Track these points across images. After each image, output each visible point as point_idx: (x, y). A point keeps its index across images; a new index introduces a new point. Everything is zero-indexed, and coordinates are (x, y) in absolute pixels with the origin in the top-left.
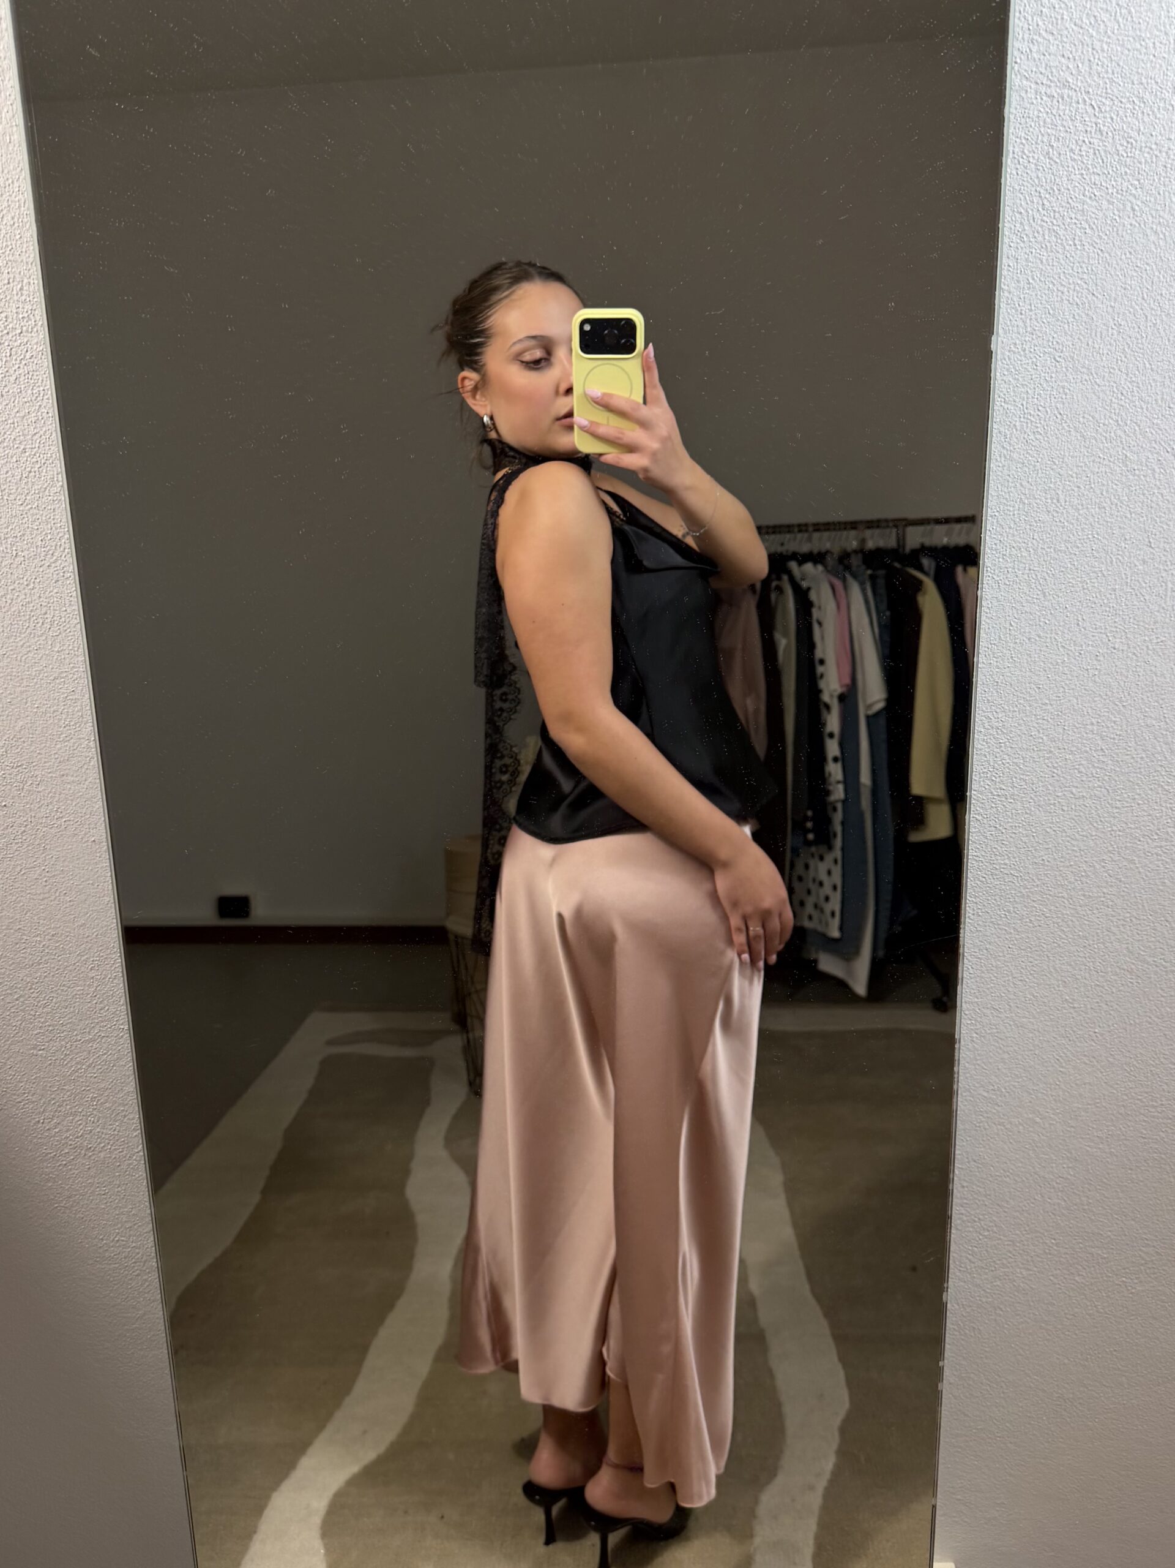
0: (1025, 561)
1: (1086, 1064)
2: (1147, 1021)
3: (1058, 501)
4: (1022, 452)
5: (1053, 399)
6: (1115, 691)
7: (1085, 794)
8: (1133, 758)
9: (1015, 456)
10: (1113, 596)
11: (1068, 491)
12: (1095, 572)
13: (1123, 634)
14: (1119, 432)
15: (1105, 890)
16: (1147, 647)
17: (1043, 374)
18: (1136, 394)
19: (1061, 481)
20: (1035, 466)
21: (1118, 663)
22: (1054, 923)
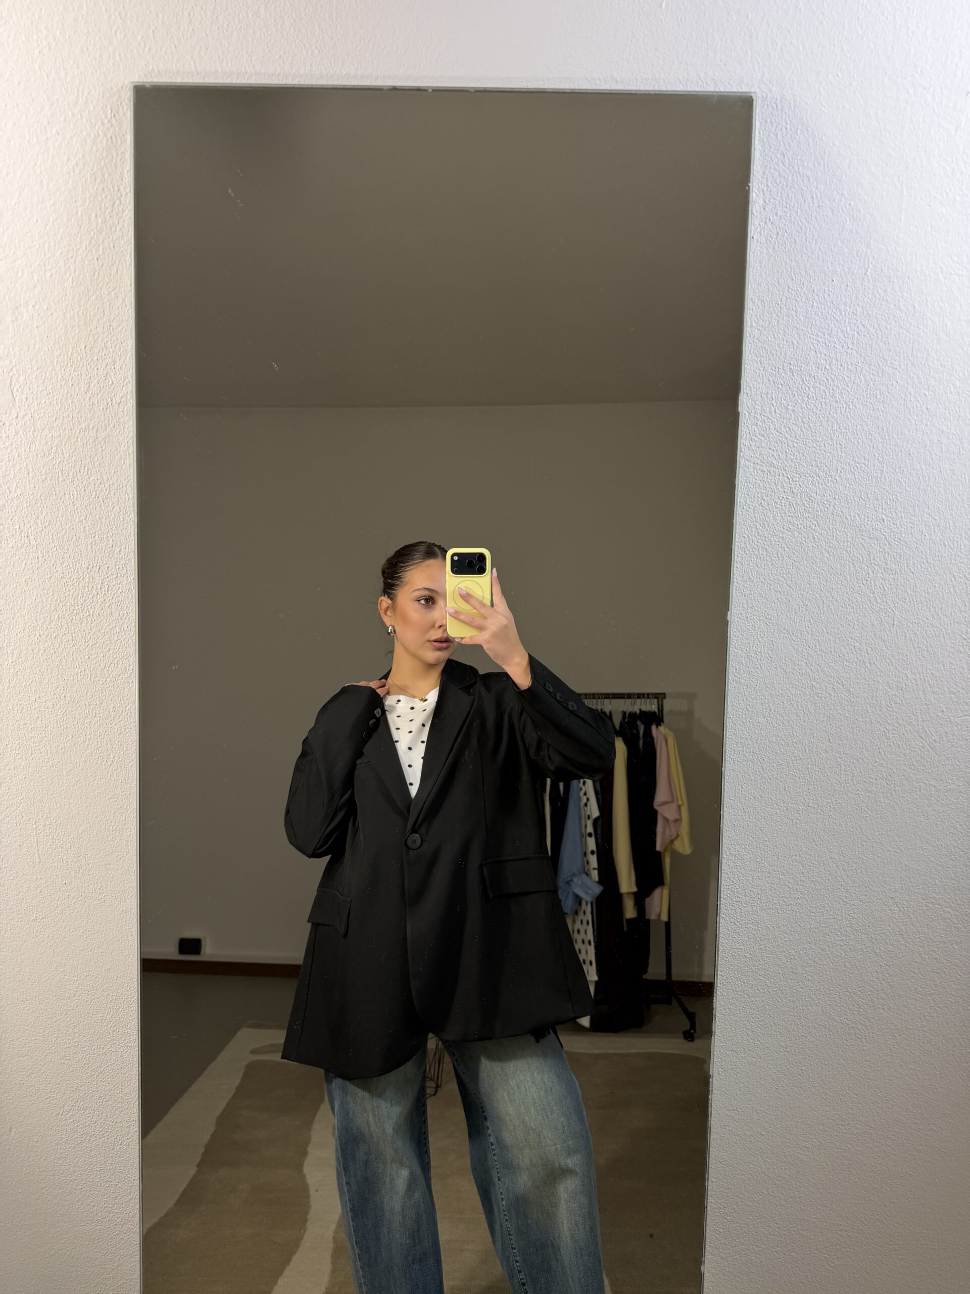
0: (749, 747)
1: (796, 1092)
2: (837, 1063)
3: (770, 710)
4: (747, 679)
5: (765, 648)
6: (810, 834)
7: (792, 903)
8: (823, 879)
9: (742, 681)
10: (807, 772)
11: (776, 704)
12: (795, 756)
13: (814, 797)
14: (808, 670)
15: (807, 969)
16: (830, 806)
17: (759, 633)
18: (818, 647)
19: (772, 698)
20: (755, 688)
21: (812, 816)
22: (773, 991)
